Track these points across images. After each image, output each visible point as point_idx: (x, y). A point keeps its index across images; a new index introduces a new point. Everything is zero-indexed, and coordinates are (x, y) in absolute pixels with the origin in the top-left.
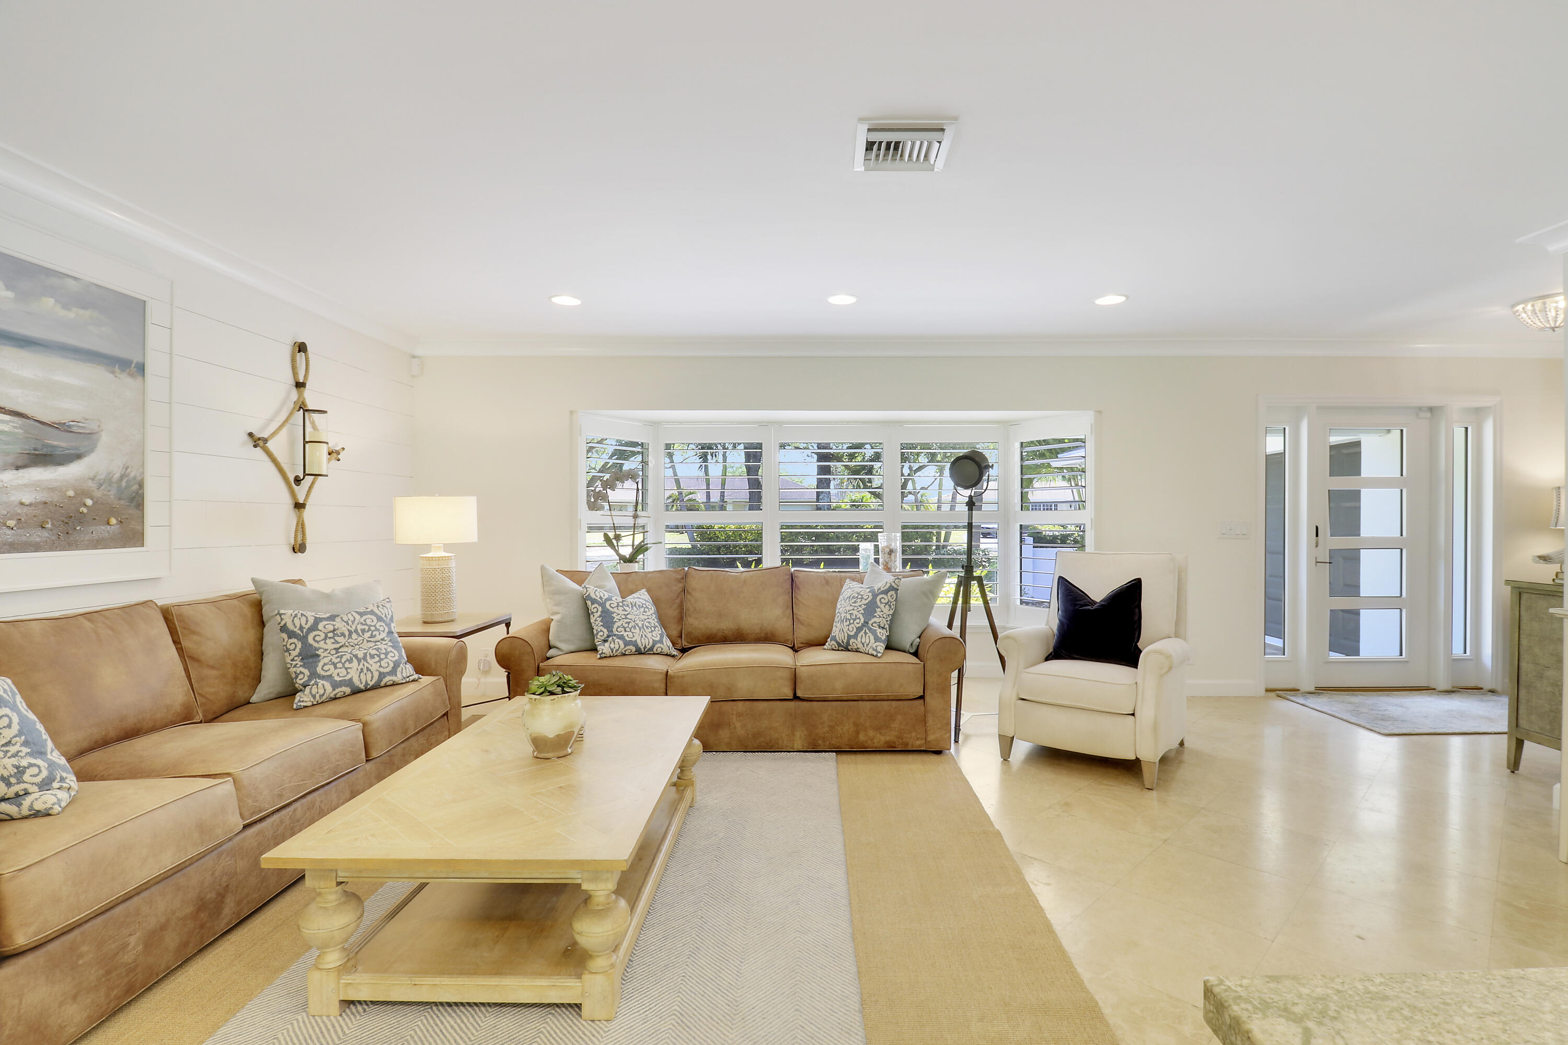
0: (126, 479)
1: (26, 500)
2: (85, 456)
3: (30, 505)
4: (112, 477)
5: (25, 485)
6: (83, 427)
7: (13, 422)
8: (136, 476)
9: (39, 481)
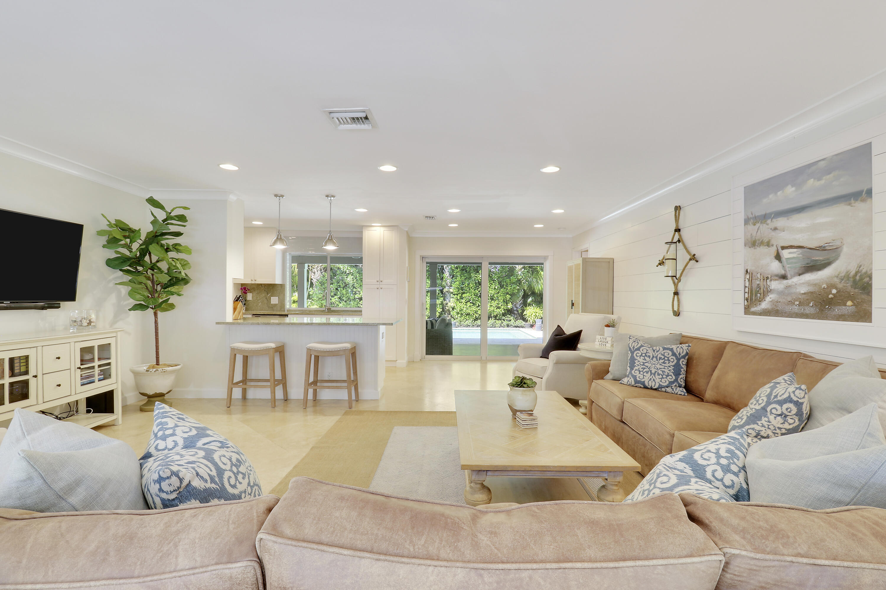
0: (859, 275)
1: (802, 292)
2: (833, 263)
3: (804, 294)
4: (850, 274)
5: (803, 283)
6: (832, 245)
7: (798, 252)
8: (867, 271)
9: (809, 280)
